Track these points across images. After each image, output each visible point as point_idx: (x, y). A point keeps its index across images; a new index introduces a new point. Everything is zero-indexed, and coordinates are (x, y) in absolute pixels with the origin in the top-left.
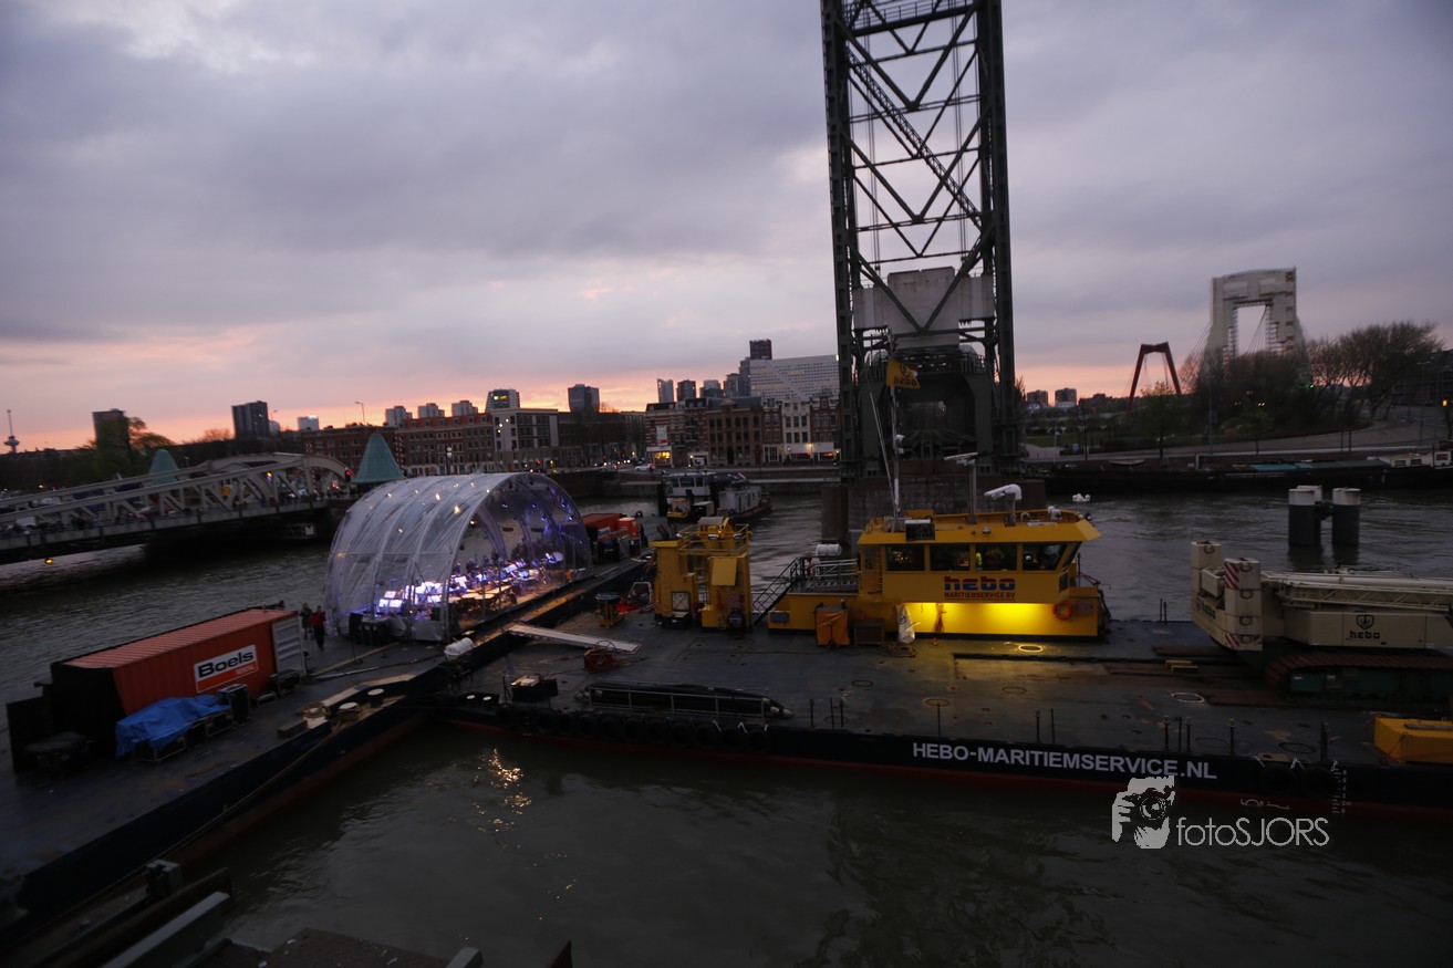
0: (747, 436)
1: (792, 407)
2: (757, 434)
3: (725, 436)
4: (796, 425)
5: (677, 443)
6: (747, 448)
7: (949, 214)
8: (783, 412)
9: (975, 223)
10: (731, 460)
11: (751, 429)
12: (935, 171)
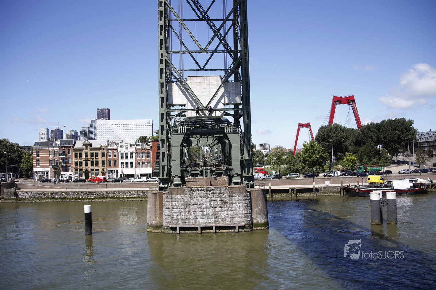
0: (97, 163)
1: (124, 147)
2: (103, 163)
3: (84, 163)
4: (127, 157)
5: (53, 166)
6: (97, 170)
7: (217, 50)
8: (120, 149)
9: (231, 56)
10: (87, 177)
11: (100, 159)
12: (211, 28)
